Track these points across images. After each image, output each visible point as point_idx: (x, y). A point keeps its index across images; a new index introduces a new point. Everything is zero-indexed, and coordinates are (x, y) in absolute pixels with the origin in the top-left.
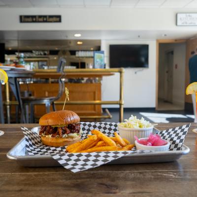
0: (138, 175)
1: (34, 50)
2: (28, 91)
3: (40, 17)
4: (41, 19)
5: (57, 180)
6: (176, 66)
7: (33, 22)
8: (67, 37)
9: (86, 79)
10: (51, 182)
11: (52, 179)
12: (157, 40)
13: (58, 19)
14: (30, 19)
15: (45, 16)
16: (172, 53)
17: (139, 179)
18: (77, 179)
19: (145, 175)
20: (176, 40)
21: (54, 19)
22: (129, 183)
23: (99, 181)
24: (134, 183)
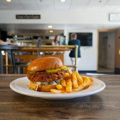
0: (87, 106)
1: (24, 35)
2: (20, 59)
3: (28, 16)
4: (29, 17)
5: (24, 108)
6: (109, 46)
7: (24, 18)
8: (44, 28)
9: (55, 53)
10: (18, 109)
11: (20, 107)
12: (98, 30)
13: (39, 17)
14: (22, 17)
15: (31, 16)
16: (107, 38)
17: (87, 108)
18: (39, 107)
19: (92, 106)
20: (109, 30)
21: (36, 17)
22: (79, 111)
23: (56, 109)
24: (83, 111)
